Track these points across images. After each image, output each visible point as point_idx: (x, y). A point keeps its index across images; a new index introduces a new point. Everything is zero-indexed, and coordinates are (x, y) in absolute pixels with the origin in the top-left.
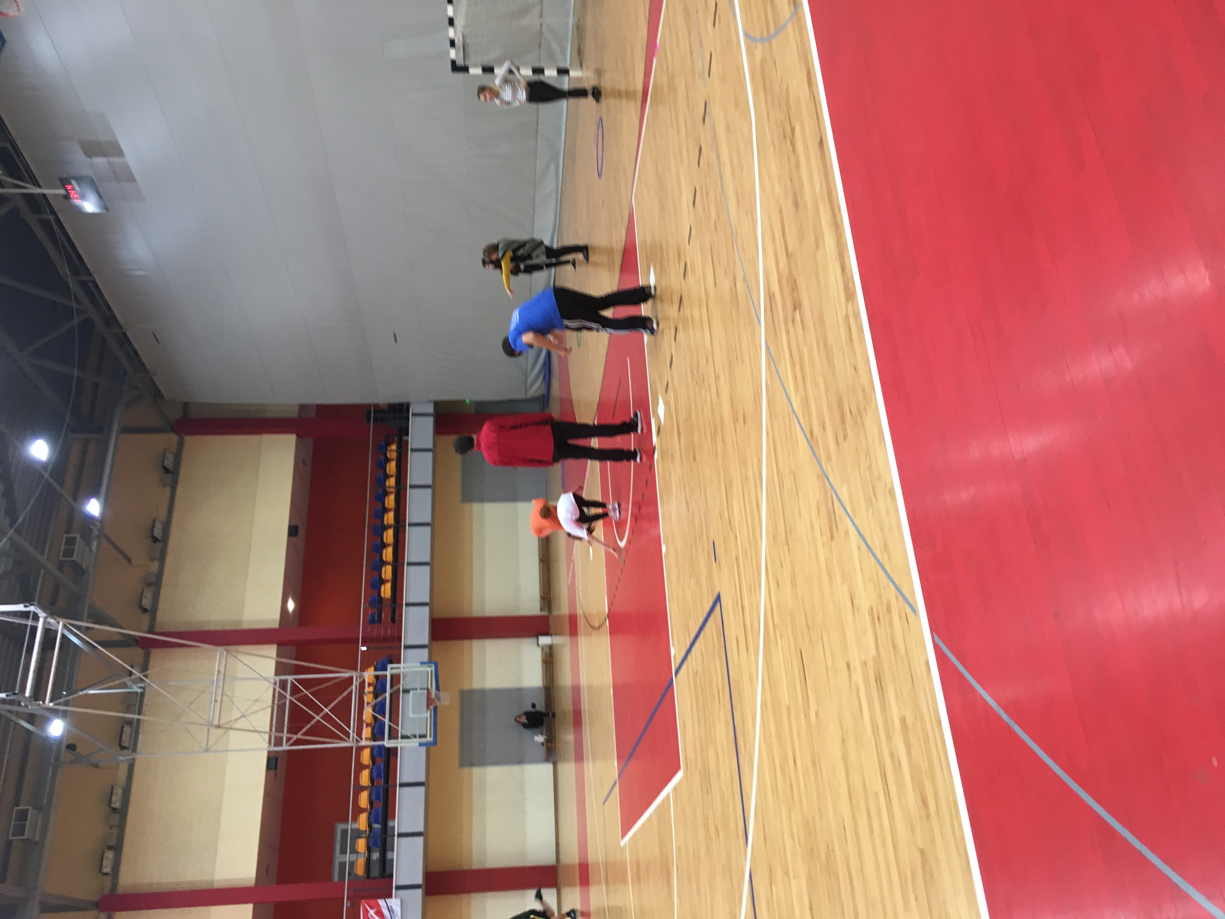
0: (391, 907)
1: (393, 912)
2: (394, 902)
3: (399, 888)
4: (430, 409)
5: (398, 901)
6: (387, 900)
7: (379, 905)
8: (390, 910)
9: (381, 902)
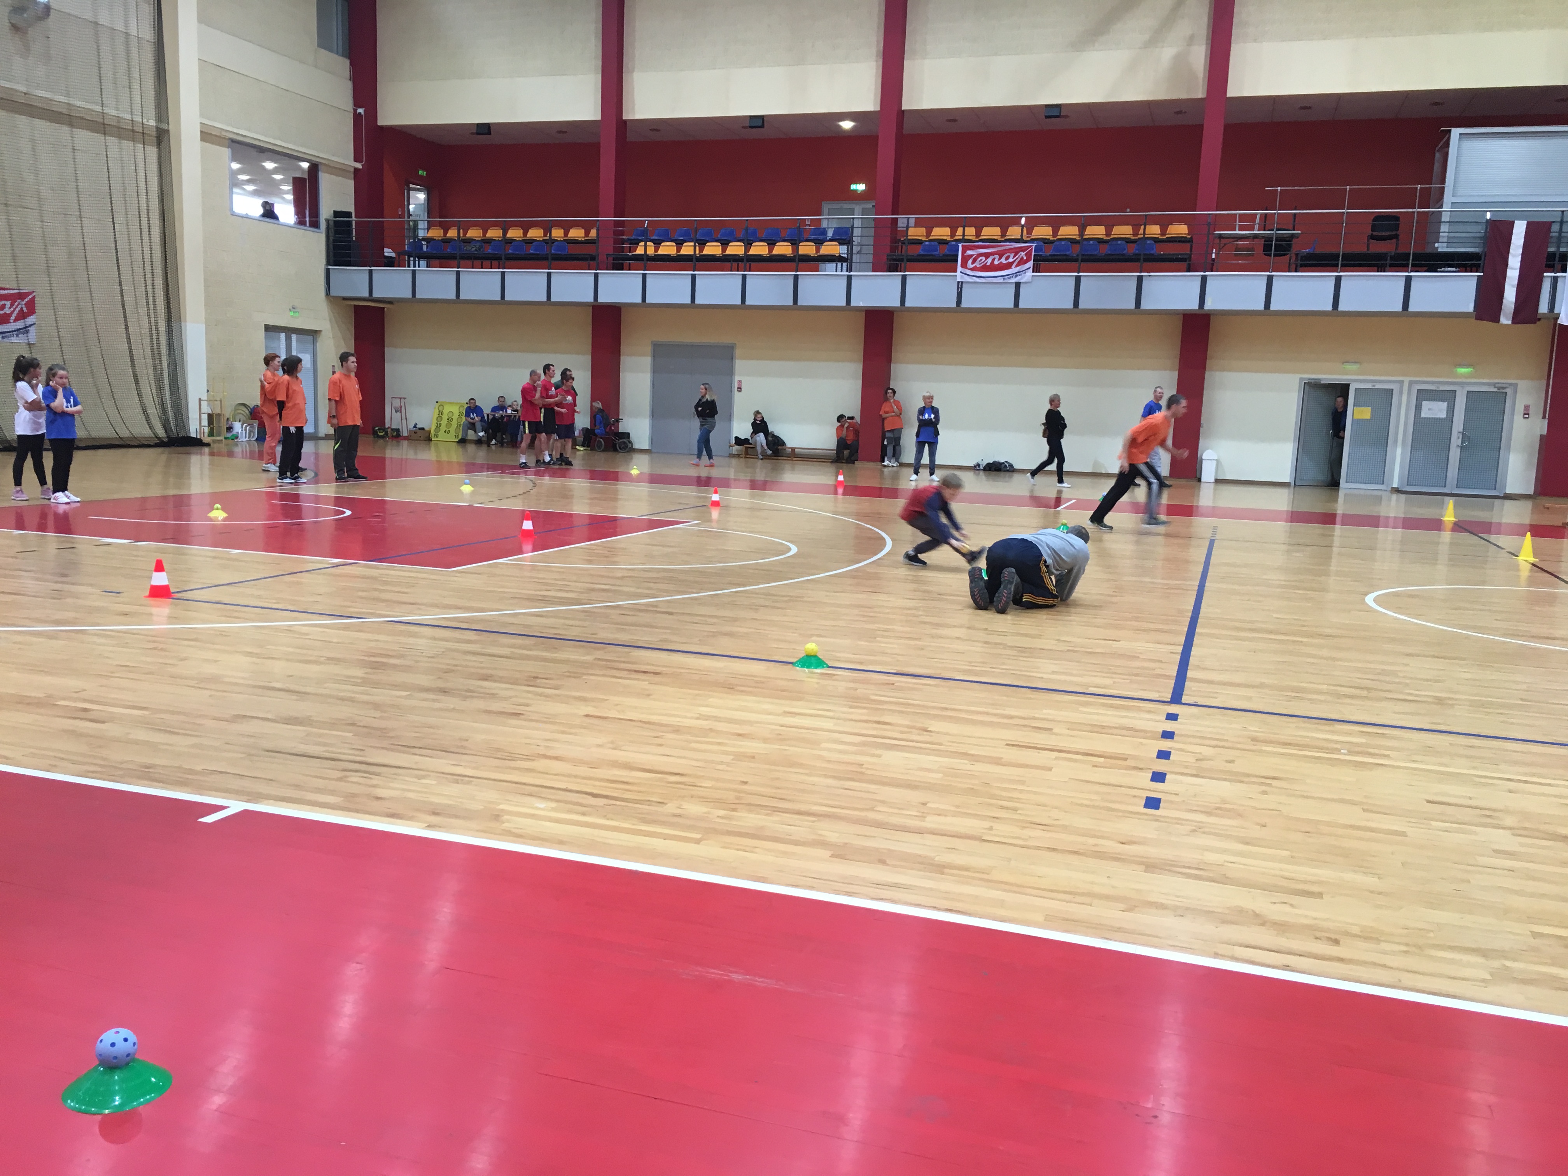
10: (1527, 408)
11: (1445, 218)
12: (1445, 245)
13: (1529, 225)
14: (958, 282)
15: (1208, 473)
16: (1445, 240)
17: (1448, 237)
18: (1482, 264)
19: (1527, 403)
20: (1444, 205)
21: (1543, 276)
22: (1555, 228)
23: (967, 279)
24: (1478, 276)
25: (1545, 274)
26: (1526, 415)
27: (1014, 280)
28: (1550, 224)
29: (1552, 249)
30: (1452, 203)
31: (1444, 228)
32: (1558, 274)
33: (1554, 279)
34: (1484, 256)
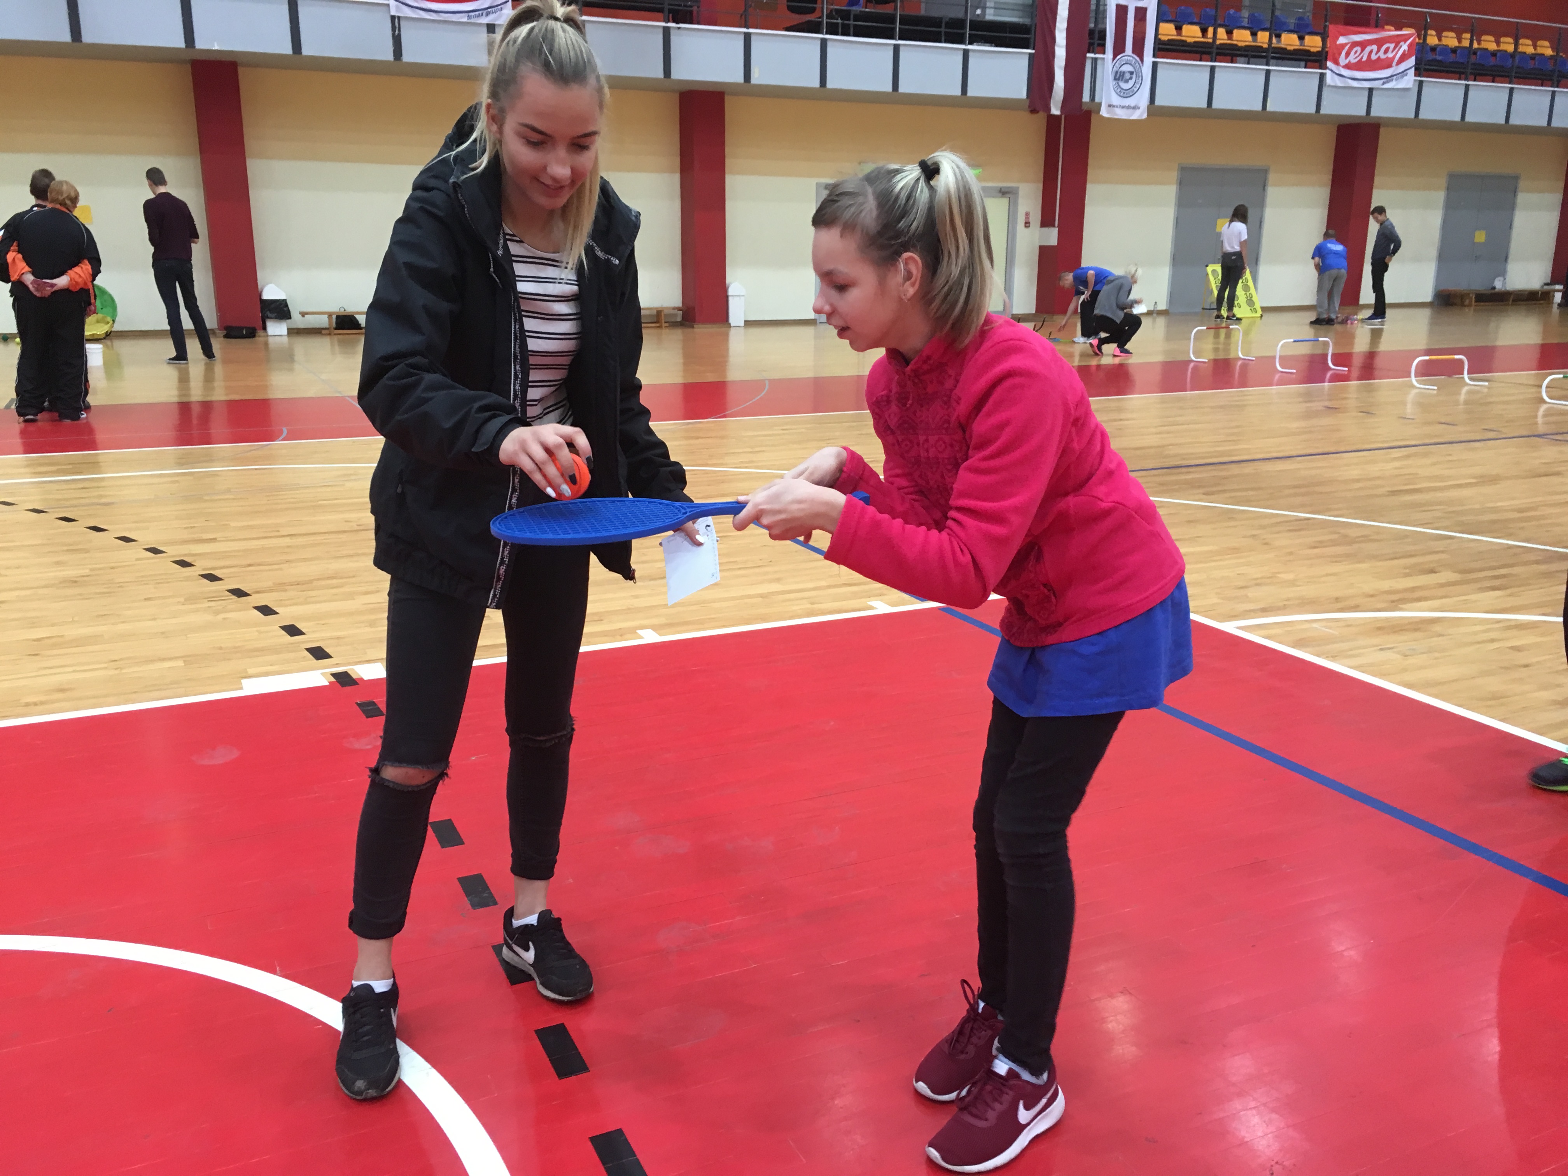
0: (1407, 75)
1: (1403, 77)
3: (1421, 83)
5: (1410, 85)
6: (1413, 69)
7: (1411, 56)
8: (1404, 73)
9: (1412, 61)
10: (1027, 214)
12: (992, 11)
14: (393, 18)
15: (737, 313)
18: (1032, 41)
19: (1028, 210)
21: (1085, 58)
23: (407, 12)
24: (1030, 54)
25: (1089, 55)
26: (1027, 224)
27: (485, 20)
29: (1092, 25)
32: (1098, 56)
33: (1095, 61)
34: (1033, 28)
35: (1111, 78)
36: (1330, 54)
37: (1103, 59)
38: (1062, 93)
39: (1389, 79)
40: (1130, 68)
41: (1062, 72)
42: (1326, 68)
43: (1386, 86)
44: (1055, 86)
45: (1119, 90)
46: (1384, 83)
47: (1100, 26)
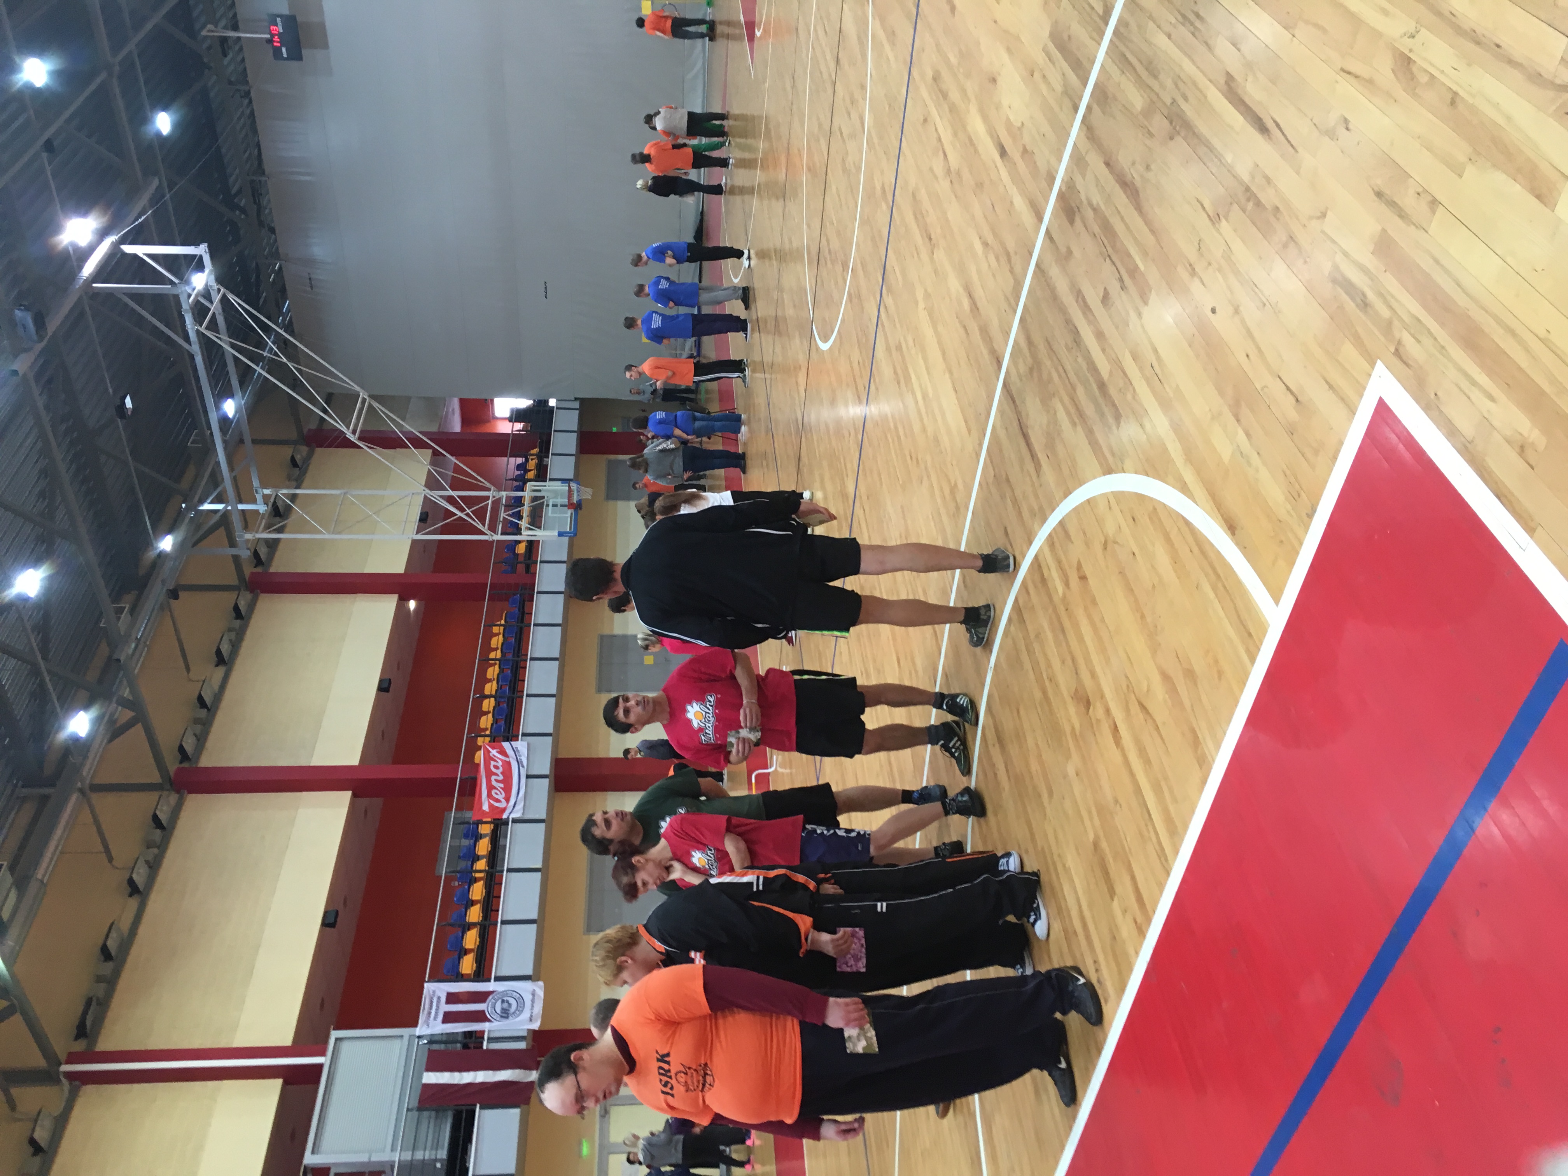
2: (521, 745)
3: (524, 735)
4: (577, 405)
5: (525, 744)
9: (506, 745)
11: (407, 1156)
12: (439, 1152)
13: (429, 1069)
16: (434, 1152)
17: (432, 1149)
18: (469, 1108)
20: (393, 1159)
21: (487, 1050)
22: (435, 1047)
24: (481, 1108)
25: (485, 1047)
28: (431, 1052)
29: (459, 1045)
30: (392, 1151)
31: (419, 1155)
32: (486, 1037)
33: (491, 1040)
34: (457, 1108)
35: (505, 1022)
36: (497, 817)
37: (489, 1031)
38: (517, 1071)
39: (519, 763)
40: (499, 1002)
41: (498, 1072)
42: (508, 818)
43: (525, 764)
44: (510, 1079)
45: (518, 1012)
46: (523, 766)
47: (460, 1038)
